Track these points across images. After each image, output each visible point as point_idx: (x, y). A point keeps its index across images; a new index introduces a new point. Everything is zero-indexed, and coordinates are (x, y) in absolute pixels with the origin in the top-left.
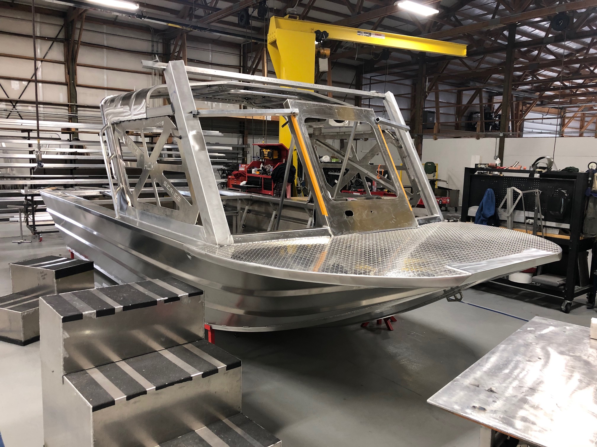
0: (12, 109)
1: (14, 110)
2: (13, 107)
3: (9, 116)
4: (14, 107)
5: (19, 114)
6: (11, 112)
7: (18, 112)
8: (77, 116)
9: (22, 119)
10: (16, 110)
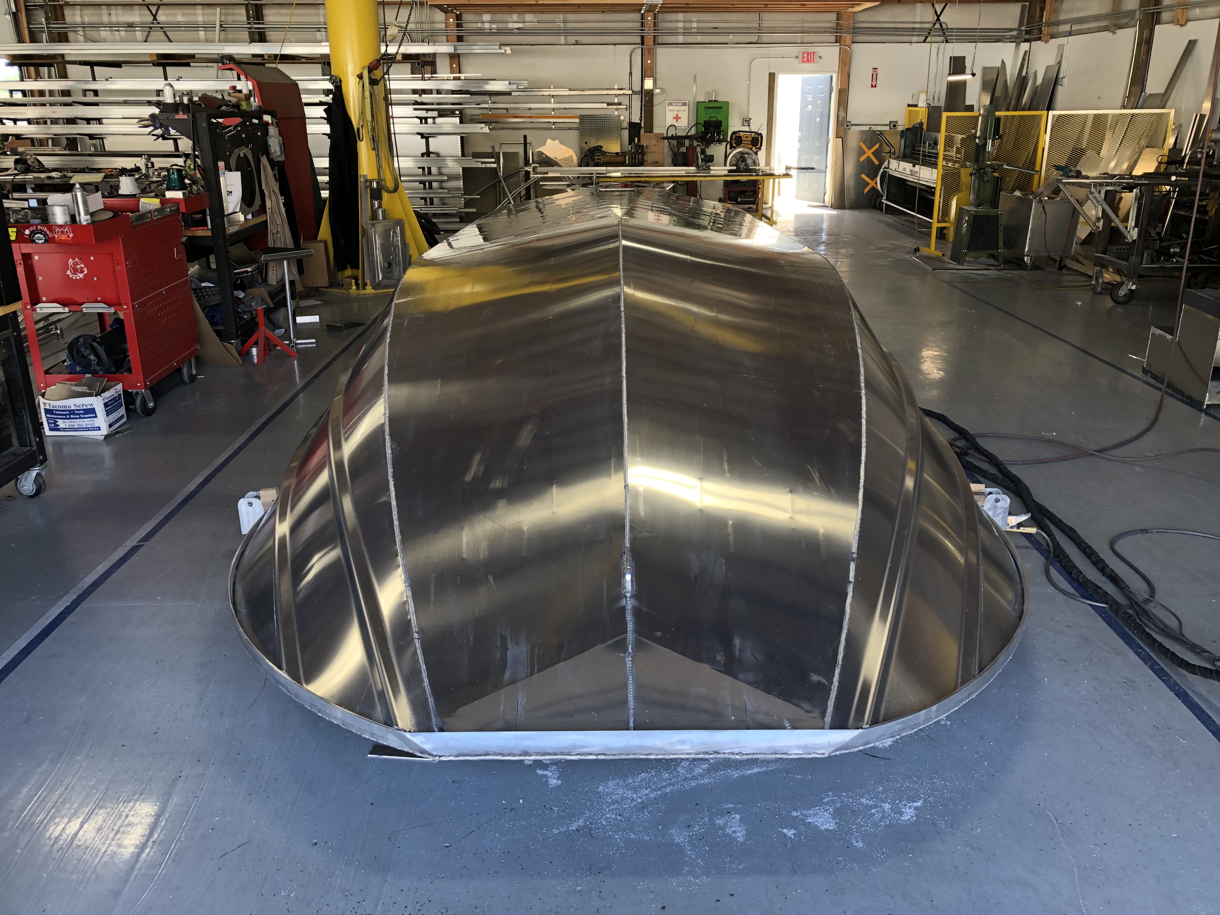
0: (152, 23)
1: (155, 21)
2: (152, 18)
3: (147, 37)
4: (155, 17)
5: (164, 32)
6: (151, 28)
7: (162, 28)
8: (264, 28)
9: (171, 41)
10: (158, 23)
